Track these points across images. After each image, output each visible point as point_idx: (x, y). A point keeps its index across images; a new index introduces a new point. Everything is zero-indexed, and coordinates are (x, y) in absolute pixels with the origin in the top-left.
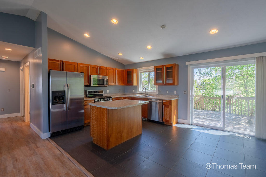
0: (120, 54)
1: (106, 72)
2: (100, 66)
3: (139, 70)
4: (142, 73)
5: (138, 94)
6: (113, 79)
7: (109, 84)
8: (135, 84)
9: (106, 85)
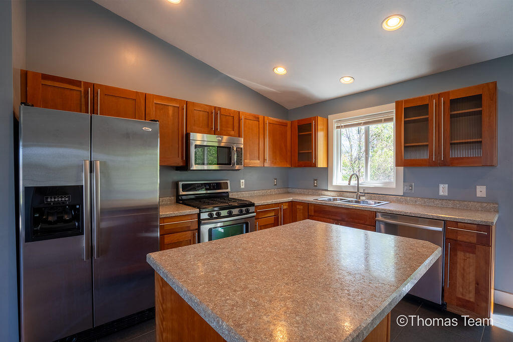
0: (280, 71)
1: (236, 125)
2: (220, 109)
3: (333, 119)
4: (343, 130)
5: (329, 193)
6: (257, 148)
7: (247, 161)
8: (321, 163)
9: (237, 167)
